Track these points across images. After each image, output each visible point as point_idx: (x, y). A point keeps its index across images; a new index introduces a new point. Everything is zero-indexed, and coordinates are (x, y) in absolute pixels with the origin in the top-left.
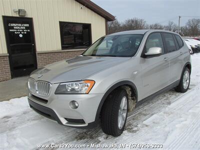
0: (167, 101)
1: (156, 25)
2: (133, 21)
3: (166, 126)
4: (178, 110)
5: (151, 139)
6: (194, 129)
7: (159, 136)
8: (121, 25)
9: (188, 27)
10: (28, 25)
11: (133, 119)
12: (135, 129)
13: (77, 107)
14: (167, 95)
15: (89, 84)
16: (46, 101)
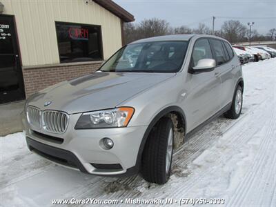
0: (217, 131)
1: (182, 28)
2: (151, 23)
3: (224, 165)
4: (234, 142)
5: (209, 184)
6: (261, 167)
7: (219, 180)
8: (135, 29)
9: (223, 31)
10: (7, 26)
11: (179, 158)
12: (185, 172)
13: (111, 147)
14: (215, 123)
15: (126, 113)
16: (61, 140)
